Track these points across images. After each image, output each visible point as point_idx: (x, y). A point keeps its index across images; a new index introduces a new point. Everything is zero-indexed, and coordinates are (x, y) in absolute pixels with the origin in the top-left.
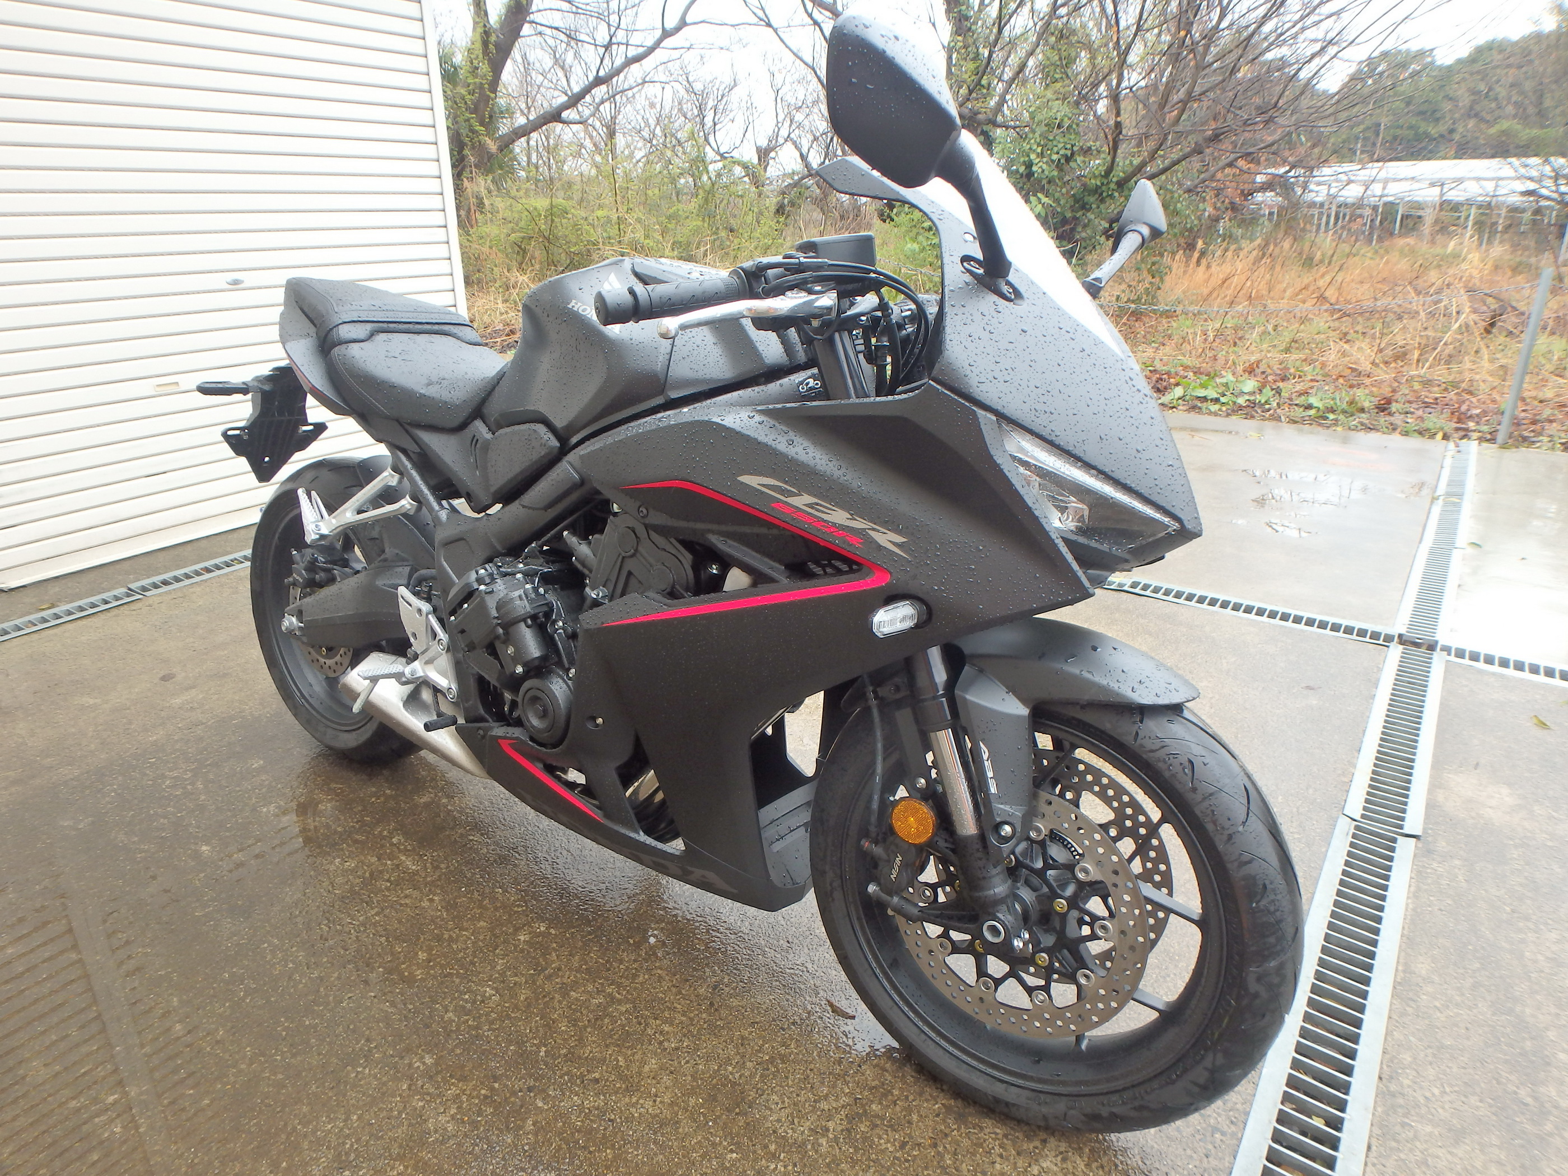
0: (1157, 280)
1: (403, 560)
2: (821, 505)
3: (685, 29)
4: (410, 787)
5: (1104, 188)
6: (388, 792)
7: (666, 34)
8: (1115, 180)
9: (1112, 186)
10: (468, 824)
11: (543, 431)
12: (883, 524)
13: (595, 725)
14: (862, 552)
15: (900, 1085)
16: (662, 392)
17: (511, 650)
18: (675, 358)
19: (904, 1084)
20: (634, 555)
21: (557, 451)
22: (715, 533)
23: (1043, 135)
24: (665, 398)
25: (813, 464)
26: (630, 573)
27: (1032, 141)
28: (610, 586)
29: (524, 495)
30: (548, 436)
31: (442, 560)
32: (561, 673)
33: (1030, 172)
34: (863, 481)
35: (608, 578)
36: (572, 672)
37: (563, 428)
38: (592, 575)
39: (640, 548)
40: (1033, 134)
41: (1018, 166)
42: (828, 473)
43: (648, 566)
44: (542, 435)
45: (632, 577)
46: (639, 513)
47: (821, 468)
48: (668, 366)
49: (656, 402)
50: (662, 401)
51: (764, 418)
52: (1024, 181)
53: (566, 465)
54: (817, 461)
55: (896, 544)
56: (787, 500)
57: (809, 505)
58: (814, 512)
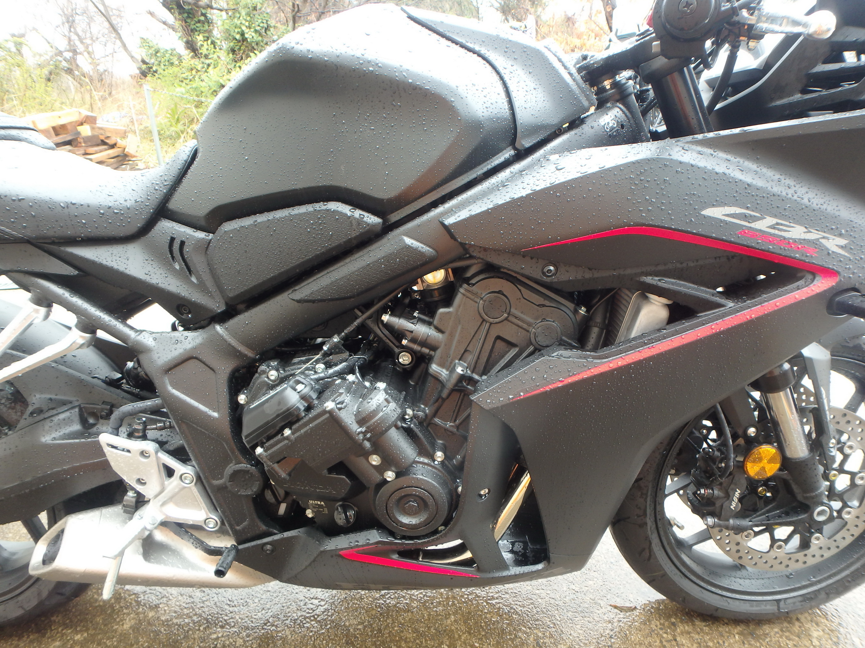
1: (64, 403)
2: (782, 225)
4: (99, 620)
6: (78, 637)
10: (199, 623)
11: (345, 209)
12: (831, 231)
13: (481, 496)
14: (817, 260)
15: (707, 638)
16: (513, 143)
17: (375, 460)
18: (517, 104)
19: (707, 634)
20: (506, 319)
21: (379, 228)
22: (647, 274)
23: (248, 14)
24: (515, 149)
25: (769, 186)
26: (498, 338)
27: (241, 18)
28: (471, 358)
29: (290, 291)
30: (358, 213)
31: (170, 388)
32: (426, 461)
33: (244, 40)
34: (811, 195)
35: (466, 351)
36: (439, 455)
37: (390, 200)
38: (439, 352)
39: (513, 310)
40: (239, 13)
41: (235, 35)
42: (784, 194)
43: (525, 326)
44: (349, 214)
45: (498, 341)
46: (544, 273)
47: (776, 189)
48: (513, 114)
49: (508, 153)
50: (512, 152)
51: (699, 148)
52: (240, 44)
53: (408, 241)
54: (771, 183)
55: (842, 247)
56: (752, 225)
57: (772, 227)
58: (776, 232)
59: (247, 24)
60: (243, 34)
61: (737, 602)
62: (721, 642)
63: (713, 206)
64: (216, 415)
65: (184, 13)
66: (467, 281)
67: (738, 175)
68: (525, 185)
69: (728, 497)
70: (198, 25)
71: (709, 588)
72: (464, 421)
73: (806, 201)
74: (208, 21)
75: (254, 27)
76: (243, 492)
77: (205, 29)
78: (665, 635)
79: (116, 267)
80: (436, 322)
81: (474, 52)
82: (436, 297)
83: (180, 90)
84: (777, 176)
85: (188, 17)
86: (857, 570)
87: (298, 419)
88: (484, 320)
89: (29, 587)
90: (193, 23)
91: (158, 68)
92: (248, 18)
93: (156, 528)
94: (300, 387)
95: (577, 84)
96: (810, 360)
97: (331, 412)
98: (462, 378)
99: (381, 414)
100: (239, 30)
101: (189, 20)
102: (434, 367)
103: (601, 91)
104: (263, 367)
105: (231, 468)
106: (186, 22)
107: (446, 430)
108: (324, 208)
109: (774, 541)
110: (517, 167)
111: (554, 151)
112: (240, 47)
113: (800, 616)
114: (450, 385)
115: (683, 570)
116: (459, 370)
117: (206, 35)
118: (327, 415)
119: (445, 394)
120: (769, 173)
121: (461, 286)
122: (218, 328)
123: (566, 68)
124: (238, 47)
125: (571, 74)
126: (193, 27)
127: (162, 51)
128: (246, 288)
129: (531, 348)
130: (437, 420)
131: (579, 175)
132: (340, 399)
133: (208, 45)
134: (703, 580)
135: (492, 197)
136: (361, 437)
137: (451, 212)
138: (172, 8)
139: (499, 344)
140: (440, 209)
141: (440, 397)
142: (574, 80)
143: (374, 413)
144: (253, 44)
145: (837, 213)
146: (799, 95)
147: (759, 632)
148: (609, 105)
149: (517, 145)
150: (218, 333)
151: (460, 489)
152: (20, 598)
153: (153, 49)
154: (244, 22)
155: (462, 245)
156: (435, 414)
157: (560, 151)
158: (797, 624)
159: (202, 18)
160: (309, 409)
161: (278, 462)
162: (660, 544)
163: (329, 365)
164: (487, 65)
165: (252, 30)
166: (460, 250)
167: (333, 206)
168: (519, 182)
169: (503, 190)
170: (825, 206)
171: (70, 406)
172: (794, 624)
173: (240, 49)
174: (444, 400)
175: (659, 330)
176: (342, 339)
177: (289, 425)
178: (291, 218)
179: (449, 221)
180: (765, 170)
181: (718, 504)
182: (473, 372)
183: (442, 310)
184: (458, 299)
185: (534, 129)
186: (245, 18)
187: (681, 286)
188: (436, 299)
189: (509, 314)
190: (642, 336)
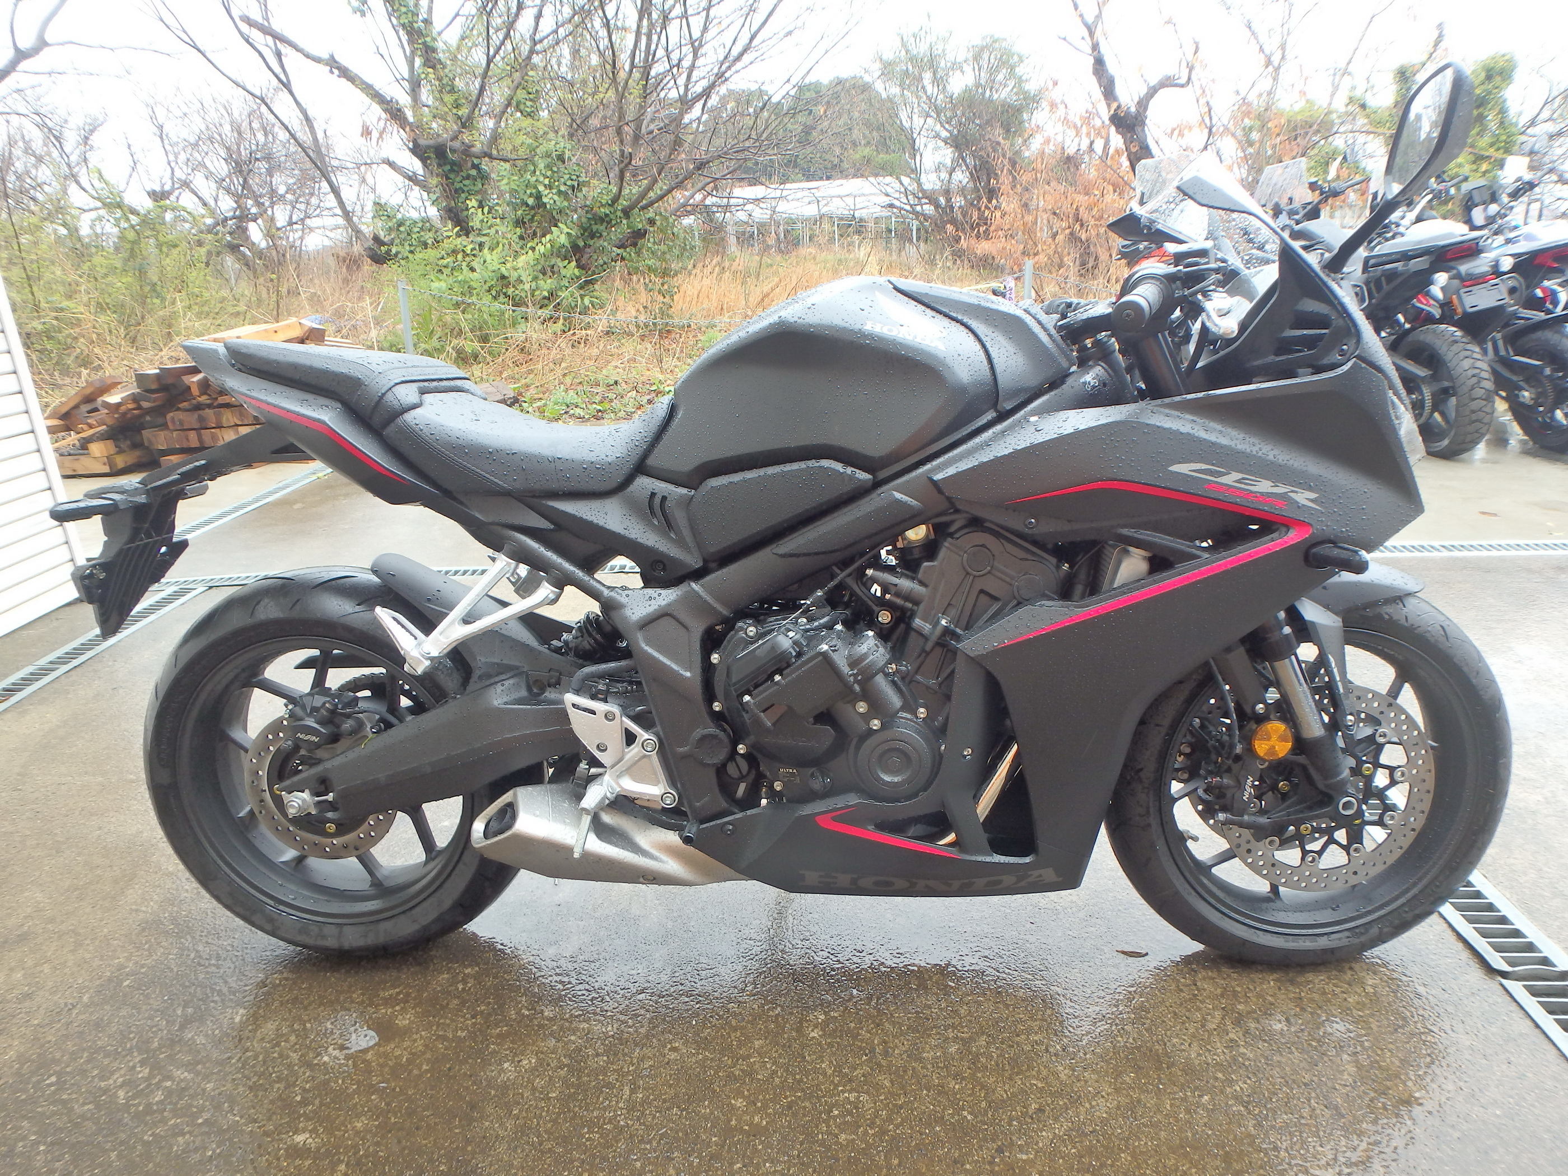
0: (667, 300)
2: (1248, 479)
3: (46, 49)
5: (612, 216)
7: (21, 55)
8: (619, 208)
9: (619, 214)
11: (838, 467)
12: (1299, 485)
13: (965, 757)
14: (1287, 512)
15: (1234, 983)
16: (995, 405)
17: (862, 707)
18: (999, 370)
19: (1236, 980)
20: (989, 572)
21: (871, 483)
22: (1125, 526)
23: (548, 167)
24: (997, 411)
25: (1233, 444)
26: (982, 591)
27: (538, 173)
28: (953, 612)
29: (774, 546)
30: (849, 470)
31: (643, 645)
32: (909, 716)
33: (540, 204)
34: (1276, 452)
35: (949, 604)
36: (922, 712)
37: (881, 458)
38: (922, 607)
39: (996, 564)
40: (535, 166)
41: (525, 198)
42: (1248, 450)
43: (1008, 579)
44: (842, 470)
45: (982, 596)
46: (1026, 526)
47: (1240, 447)
48: (995, 379)
49: (990, 415)
50: (994, 414)
51: (1167, 411)
52: (533, 212)
53: (898, 495)
54: (1235, 441)
55: (1312, 501)
56: (1219, 480)
57: (1238, 481)
58: (1243, 486)
59: (547, 181)
60: (539, 197)
61: (1269, 936)
62: (1251, 987)
63: (1180, 463)
64: (688, 674)
65: (445, 164)
66: (951, 535)
67: (1203, 435)
68: (1007, 445)
69: (1240, 786)
70: (466, 182)
71: (1233, 914)
72: (946, 678)
73: (1271, 457)
74: (484, 177)
75: (558, 186)
76: (708, 761)
77: (476, 188)
78: (1182, 980)
79: (595, 521)
80: (920, 576)
81: (957, 321)
82: (916, 553)
83: (439, 285)
84: (1242, 436)
85: (452, 170)
86: (1415, 897)
87: (789, 665)
88: (968, 573)
89: (429, 896)
90: (459, 179)
91: (400, 249)
92: (549, 173)
93: (602, 809)
94: (791, 634)
95: (1058, 345)
96: (1313, 623)
97: (824, 655)
98: (946, 631)
99: (871, 657)
100: (534, 191)
101: (452, 176)
102: (918, 622)
103: (1083, 349)
104: (740, 624)
105: (699, 733)
106: (447, 178)
107: (928, 688)
108: (817, 464)
109: (1305, 853)
110: (999, 427)
111: (1033, 413)
112: (533, 216)
113: (1353, 965)
114: (934, 638)
115: (1200, 890)
116: (943, 622)
117: (479, 197)
118: (821, 658)
119: (928, 648)
120: (1234, 433)
121: (945, 540)
122: (693, 585)
123: (1045, 329)
124: (529, 217)
125: (1050, 336)
126: (458, 186)
127: (408, 223)
128: (729, 543)
129: (1015, 602)
130: (919, 677)
131: (1056, 436)
132: (833, 643)
133: (483, 214)
134: (1225, 904)
135: (977, 455)
136: (852, 679)
137: (939, 468)
138: (429, 158)
139: (983, 598)
140: (928, 466)
141: (923, 651)
142: (1054, 341)
143: (865, 656)
144: (554, 213)
145: (1305, 469)
146: (1273, 357)
147: (1301, 979)
148: (1090, 363)
149: (999, 407)
150: (693, 590)
151: (943, 748)
152: (414, 911)
153: (394, 220)
154: (541, 179)
155: (949, 499)
156: (917, 671)
157: (1039, 412)
158: (1349, 973)
159: (474, 172)
160: (799, 655)
161: (764, 711)
162: (1168, 853)
163: (810, 620)
164: (970, 334)
165: (554, 191)
166: (945, 505)
167: (825, 463)
168: (1001, 442)
169: (988, 449)
170: (1291, 462)
171: (516, 671)
172: (1345, 973)
173: (532, 220)
174: (928, 654)
175: (1139, 580)
176: (825, 594)
177: (780, 671)
178: (783, 475)
179: (938, 477)
180: (1229, 430)
181: (1229, 795)
182: (956, 626)
183: (925, 564)
184: (942, 553)
185: (1015, 392)
186: (543, 172)
187: (1155, 537)
188: (917, 556)
189: (992, 567)
190: (1122, 586)
